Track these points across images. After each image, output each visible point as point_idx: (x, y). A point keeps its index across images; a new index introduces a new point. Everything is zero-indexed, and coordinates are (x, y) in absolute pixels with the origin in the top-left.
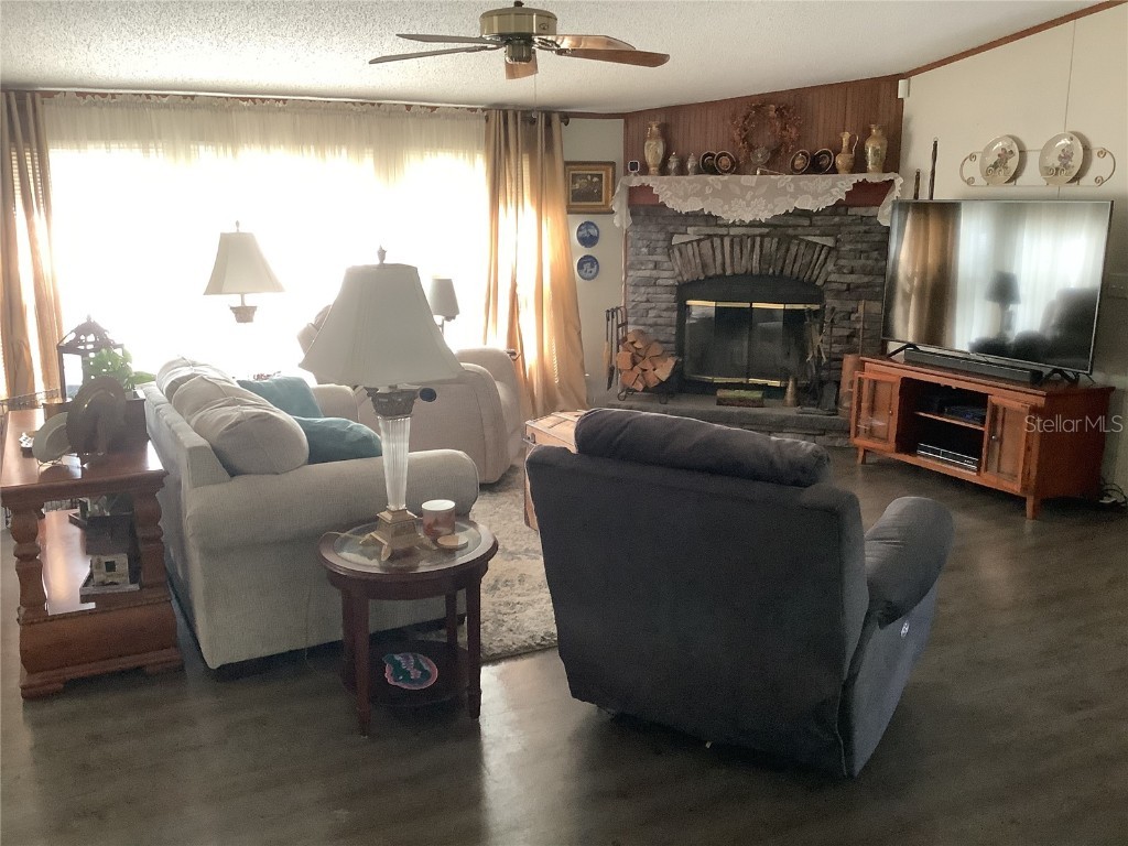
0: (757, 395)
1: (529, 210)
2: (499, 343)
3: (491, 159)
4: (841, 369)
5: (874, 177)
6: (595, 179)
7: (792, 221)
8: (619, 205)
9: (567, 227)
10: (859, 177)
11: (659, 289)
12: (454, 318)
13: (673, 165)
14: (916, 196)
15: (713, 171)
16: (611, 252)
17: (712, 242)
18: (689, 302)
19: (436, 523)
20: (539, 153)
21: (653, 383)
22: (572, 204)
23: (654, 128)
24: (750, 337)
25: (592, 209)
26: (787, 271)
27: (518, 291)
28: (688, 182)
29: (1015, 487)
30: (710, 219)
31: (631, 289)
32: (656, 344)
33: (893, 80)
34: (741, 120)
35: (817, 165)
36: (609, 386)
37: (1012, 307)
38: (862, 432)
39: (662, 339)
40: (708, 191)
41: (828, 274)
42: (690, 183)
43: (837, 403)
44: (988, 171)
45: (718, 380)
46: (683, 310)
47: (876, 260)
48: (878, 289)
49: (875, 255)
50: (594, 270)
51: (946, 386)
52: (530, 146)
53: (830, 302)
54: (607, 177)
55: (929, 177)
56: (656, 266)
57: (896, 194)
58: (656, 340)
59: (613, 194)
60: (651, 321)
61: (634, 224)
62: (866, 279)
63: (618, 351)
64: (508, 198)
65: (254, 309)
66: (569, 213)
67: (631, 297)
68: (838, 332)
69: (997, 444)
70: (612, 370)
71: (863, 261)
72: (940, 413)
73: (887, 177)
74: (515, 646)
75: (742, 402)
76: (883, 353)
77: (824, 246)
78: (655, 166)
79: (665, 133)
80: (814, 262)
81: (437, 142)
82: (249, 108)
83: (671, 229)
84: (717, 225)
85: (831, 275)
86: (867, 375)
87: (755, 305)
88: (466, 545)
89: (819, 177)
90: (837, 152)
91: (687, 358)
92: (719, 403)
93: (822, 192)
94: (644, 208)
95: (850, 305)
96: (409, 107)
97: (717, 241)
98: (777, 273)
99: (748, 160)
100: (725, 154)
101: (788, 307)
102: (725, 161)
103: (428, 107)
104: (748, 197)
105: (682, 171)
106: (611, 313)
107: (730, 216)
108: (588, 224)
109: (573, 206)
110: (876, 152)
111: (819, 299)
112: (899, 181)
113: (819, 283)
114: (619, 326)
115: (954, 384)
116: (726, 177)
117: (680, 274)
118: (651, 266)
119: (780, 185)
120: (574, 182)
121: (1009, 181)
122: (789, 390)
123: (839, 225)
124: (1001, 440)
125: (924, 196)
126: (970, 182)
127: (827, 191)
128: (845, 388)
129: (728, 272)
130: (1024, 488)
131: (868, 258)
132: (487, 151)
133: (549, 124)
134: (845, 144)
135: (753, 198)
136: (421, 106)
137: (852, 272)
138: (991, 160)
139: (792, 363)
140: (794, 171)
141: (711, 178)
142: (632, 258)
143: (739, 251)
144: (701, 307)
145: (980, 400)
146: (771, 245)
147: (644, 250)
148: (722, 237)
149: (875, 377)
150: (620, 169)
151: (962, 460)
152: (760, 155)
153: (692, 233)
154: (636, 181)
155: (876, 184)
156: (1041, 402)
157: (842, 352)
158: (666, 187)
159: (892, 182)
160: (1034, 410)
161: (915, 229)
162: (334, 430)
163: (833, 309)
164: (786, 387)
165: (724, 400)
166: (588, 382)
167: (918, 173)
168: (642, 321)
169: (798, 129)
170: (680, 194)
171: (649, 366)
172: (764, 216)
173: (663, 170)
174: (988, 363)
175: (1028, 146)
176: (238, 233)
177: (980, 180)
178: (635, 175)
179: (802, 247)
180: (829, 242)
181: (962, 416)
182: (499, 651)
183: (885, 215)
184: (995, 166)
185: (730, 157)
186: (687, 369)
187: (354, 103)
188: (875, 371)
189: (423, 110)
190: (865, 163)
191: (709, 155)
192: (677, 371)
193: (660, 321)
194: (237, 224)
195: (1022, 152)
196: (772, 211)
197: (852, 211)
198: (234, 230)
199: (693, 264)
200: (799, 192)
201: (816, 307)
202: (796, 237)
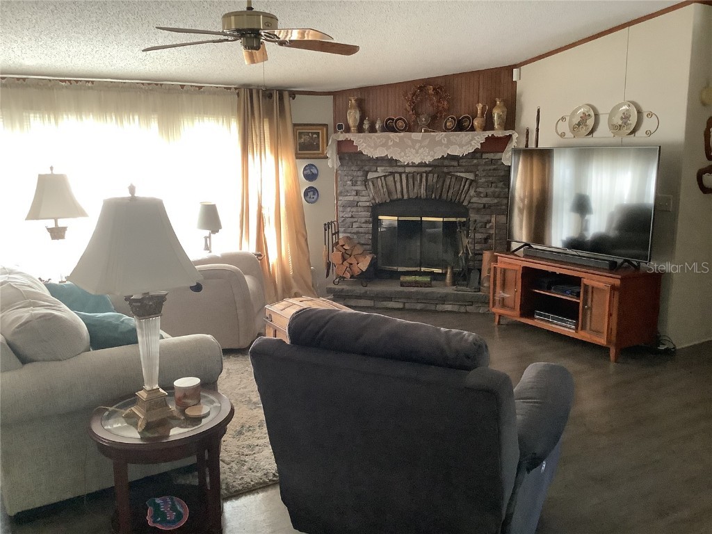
0: (427, 279)
1: (269, 156)
2: (250, 248)
3: (242, 121)
4: (482, 260)
5: (499, 133)
6: (315, 136)
7: (446, 163)
8: (331, 152)
9: (296, 167)
10: (489, 133)
11: (359, 209)
12: (218, 231)
13: (366, 126)
14: (527, 146)
15: (393, 130)
16: (326, 184)
17: (394, 178)
18: (380, 217)
19: (185, 396)
20: (275, 118)
21: (357, 272)
22: (299, 152)
23: (353, 101)
24: (421, 240)
25: (312, 156)
26: (444, 196)
27: (263, 211)
28: (377, 137)
29: (602, 341)
30: (392, 162)
31: (340, 209)
32: (358, 246)
33: (510, 69)
34: (410, 96)
35: (461, 126)
36: (327, 275)
37: (587, 217)
38: (497, 303)
39: (362, 242)
40: (390, 143)
41: (471, 197)
42: (378, 138)
43: (479, 283)
44: (574, 128)
45: (400, 269)
46: (376, 223)
47: (502, 188)
48: (504, 207)
49: (501, 184)
50: (315, 197)
51: (552, 272)
52: (269, 114)
53: (473, 216)
54: (323, 134)
55: (535, 132)
56: (357, 193)
57: (513, 144)
58: (359, 243)
59: (327, 145)
60: (355, 230)
61: (342, 165)
62: (496, 201)
63: (333, 252)
64: (255, 149)
65: (64, 229)
66: (297, 158)
67: (341, 214)
68: (478, 236)
69: (589, 312)
70: (329, 265)
71: (493, 189)
72: (549, 289)
73: (507, 133)
74: (253, 483)
75: (417, 284)
76: (508, 250)
77: (467, 179)
78: (354, 127)
79: (361, 105)
80: (461, 189)
81: (204, 111)
82: (66, 87)
83: (366, 168)
84: (397, 166)
85: (473, 198)
86: (499, 265)
87: (424, 219)
88: (208, 414)
89: (463, 134)
90: (474, 117)
91: (380, 255)
92: (402, 286)
93: (465, 144)
94: (348, 154)
95: (487, 218)
96: (182, 86)
97: (397, 176)
98: (437, 198)
99: (415, 122)
100: (401, 119)
101: (446, 219)
102: (400, 123)
103: (196, 86)
104: (417, 147)
105: (372, 130)
106: (328, 226)
107: (405, 160)
108: (310, 166)
109: (300, 154)
110: (499, 117)
111: (466, 214)
112: (515, 136)
113: (465, 203)
114: (333, 234)
115: (558, 271)
116: (402, 134)
117: (374, 199)
118: (354, 193)
119: (437, 139)
120: (300, 138)
121: (588, 134)
122: (448, 275)
123: (476, 166)
124: (591, 308)
125: (532, 145)
126: (563, 135)
127: (469, 143)
128: (485, 273)
129: (406, 197)
130: (609, 341)
131: (496, 187)
132: (239, 116)
133: (281, 98)
134: (479, 112)
135: (420, 147)
136: (191, 86)
137: (487, 196)
138: (576, 120)
139: (449, 257)
140: (447, 130)
141: (392, 135)
142: (340, 189)
143: (412, 184)
144: (388, 220)
145: (576, 281)
146: (433, 179)
147: (349, 183)
148: (400, 174)
149: (503, 266)
150: (331, 129)
151: (565, 322)
152: (423, 119)
153: (381, 171)
154: (342, 136)
155: (501, 138)
156: (617, 282)
157: (482, 249)
158: (362, 140)
159: (510, 136)
160: (613, 288)
161: (525, 167)
162: (110, 323)
163: (475, 221)
164: (446, 273)
165: (405, 282)
166: (312, 272)
167: (528, 130)
168: (349, 230)
169: (448, 102)
170: (372, 145)
171: (353, 261)
172: (428, 159)
173: (360, 129)
174: (579, 256)
175: (600, 111)
176: (52, 175)
177: (569, 134)
178: (342, 133)
179: (453, 180)
180: (471, 176)
181: (564, 292)
182: (240, 488)
183: (507, 158)
184: (579, 124)
185: (404, 121)
186: (380, 262)
187: (143, 84)
188: (505, 263)
189: (192, 89)
190: (493, 124)
191: (390, 119)
192: (373, 264)
193: (361, 230)
194: (52, 168)
195: (597, 115)
196: (433, 156)
197: (485, 156)
198: (49, 172)
199: (382, 191)
200: (450, 143)
201: (464, 219)
202: (448, 173)
